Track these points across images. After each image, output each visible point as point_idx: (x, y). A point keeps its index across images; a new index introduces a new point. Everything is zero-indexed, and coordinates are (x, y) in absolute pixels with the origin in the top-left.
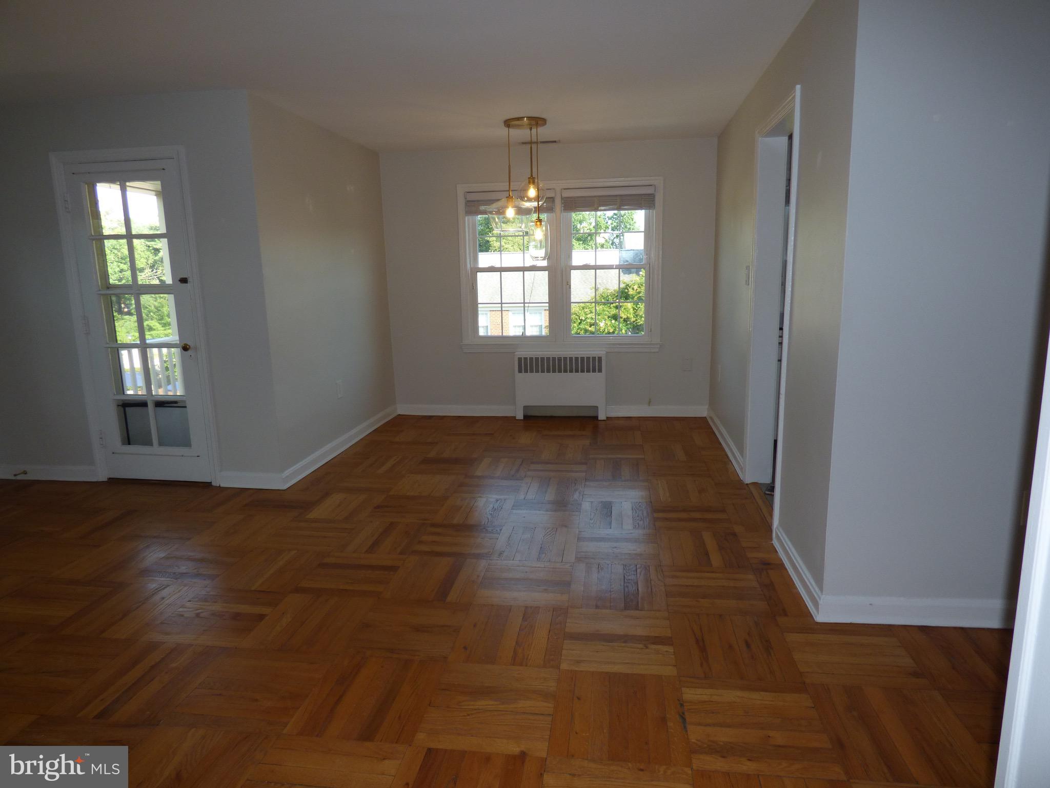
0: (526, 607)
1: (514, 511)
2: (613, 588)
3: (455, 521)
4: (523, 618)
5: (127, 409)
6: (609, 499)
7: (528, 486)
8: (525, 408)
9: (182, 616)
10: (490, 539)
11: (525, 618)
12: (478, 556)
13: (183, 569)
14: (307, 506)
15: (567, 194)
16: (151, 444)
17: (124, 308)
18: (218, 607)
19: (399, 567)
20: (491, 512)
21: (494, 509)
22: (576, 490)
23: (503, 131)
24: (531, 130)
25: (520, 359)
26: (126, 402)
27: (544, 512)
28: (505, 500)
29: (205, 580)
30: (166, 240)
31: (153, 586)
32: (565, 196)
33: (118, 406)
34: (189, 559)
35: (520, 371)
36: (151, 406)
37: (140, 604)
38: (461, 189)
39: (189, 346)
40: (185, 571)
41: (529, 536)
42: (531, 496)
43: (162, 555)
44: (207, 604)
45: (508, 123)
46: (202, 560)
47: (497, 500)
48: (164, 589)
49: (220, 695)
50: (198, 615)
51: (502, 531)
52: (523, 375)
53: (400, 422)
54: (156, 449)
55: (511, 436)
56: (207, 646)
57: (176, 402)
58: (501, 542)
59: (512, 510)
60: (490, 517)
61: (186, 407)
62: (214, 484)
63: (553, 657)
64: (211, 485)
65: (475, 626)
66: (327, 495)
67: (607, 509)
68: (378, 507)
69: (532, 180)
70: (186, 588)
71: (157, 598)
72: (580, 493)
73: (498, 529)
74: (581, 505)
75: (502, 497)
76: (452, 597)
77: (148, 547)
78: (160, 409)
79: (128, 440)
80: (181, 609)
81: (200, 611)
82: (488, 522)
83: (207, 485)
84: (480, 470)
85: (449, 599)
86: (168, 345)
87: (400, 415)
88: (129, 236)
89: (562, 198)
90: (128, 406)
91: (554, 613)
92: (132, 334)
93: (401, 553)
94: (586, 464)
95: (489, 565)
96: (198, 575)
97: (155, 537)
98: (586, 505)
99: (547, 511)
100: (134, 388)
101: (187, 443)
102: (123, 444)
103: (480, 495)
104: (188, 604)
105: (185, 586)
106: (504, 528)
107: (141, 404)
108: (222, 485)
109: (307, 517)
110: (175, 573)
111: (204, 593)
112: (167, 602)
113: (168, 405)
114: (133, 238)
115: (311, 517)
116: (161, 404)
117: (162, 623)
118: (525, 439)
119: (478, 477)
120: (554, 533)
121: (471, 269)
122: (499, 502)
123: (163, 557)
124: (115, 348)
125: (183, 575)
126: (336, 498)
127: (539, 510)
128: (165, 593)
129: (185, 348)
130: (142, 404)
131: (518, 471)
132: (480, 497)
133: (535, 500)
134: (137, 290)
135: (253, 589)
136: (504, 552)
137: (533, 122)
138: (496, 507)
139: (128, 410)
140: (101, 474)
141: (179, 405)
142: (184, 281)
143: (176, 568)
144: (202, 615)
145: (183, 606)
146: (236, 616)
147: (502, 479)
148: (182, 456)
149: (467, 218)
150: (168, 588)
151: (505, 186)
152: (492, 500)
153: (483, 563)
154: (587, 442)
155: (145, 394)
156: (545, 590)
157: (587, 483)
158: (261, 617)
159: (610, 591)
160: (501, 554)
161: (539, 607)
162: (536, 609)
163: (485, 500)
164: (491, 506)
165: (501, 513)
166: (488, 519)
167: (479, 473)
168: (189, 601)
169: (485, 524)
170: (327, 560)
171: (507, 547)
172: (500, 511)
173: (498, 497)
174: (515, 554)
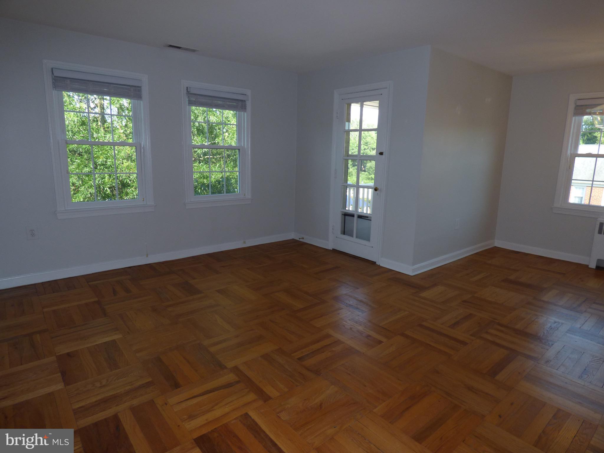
0: (559, 409)
1: (568, 335)
3: (517, 327)
5: (346, 217)
7: (586, 320)
8: (599, 261)
9: (344, 326)
10: (542, 348)
11: (555, 417)
12: (528, 357)
13: (351, 303)
14: (421, 288)
16: (352, 236)
17: (363, 168)
18: (361, 328)
19: (468, 344)
20: (547, 329)
21: (551, 328)
25: (601, 224)
26: (346, 213)
27: (595, 343)
28: (562, 324)
29: (359, 312)
30: (376, 132)
31: (336, 306)
33: (342, 214)
34: (355, 299)
35: (600, 232)
36: (356, 216)
37: (329, 313)
38: (572, 98)
39: (378, 189)
40: (351, 304)
41: (576, 357)
42: (586, 327)
44: (357, 325)
46: (361, 301)
47: (555, 322)
48: (340, 310)
49: (350, 374)
50: (351, 329)
51: (553, 346)
52: (602, 235)
53: (495, 251)
54: (354, 239)
55: (580, 278)
56: (351, 346)
57: (367, 217)
58: (551, 353)
59: (566, 332)
60: (546, 332)
61: (371, 220)
62: (377, 263)
64: (376, 264)
65: (512, 404)
66: (435, 285)
68: (464, 301)
70: (349, 313)
73: (551, 343)
75: (560, 321)
76: (500, 377)
77: (341, 286)
78: (360, 220)
79: (344, 232)
81: (353, 327)
82: (544, 335)
83: (374, 263)
84: (548, 296)
85: (497, 377)
86: (368, 187)
87: (496, 247)
88: (361, 130)
90: (347, 215)
91: (583, 424)
92: (364, 181)
93: (471, 335)
95: (535, 366)
96: (357, 308)
97: (344, 283)
99: (598, 343)
101: (368, 239)
102: (341, 234)
103: (541, 314)
104: (348, 322)
105: (350, 311)
106: (556, 344)
108: (381, 265)
109: (420, 295)
110: (347, 304)
111: (357, 318)
113: (363, 218)
114: (362, 131)
115: (423, 296)
116: (360, 217)
118: (593, 283)
119: (543, 301)
120: (601, 362)
121: (571, 153)
122: (556, 324)
123: (346, 293)
124: (346, 186)
125: (350, 306)
126: (440, 289)
127: (591, 340)
129: (376, 190)
130: (352, 215)
131: (580, 306)
132: (542, 316)
133: (589, 331)
134: (360, 158)
135: (380, 325)
136: (551, 361)
138: (553, 326)
140: (330, 246)
141: (369, 219)
142: (381, 154)
143: (348, 301)
144: (353, 329)
145: (346, 322)
146: (368, 336)
147: (564, 308)
148: (365, 245)
149: (574, 118)
152: (551, 320)
153: (531, 363)
155: (354, 210)
156: (580, 402)
158: (380, 342)
160: (548, 362)
161: (571, 414)
162: (568, 414)
163: (545, 319)
164: (549, 325)
165: (556, 332)
166: (544, 333)
167: (545, 298)
168: (349, 320)
169: (539, 335)
170: (424, 323)
171: (555, 358)
172: (556, 330)
173: (557, 320)
174: (560, 366)
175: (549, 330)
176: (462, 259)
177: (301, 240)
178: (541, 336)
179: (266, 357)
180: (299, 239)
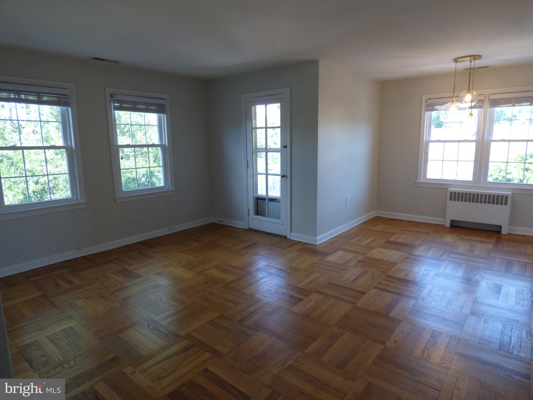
0: (434, 331)
1: (435, 278)
2: (493, 335)
3: (400, 276)
4: (431, 336)
6: (500, 283)
7: (446, 266)
8: (452, 221)
9: (271, 291)
10: (419, 290)
11: (432, 337)
12: (410, 297)
13: (272, 271)
14: (325, 254)
15: (492, 97)
16: (265, 216)
18: (284, 291)
19: (366, 293)
20: (421, 275)
21: (423, 274)
22: (477, 274)
23: (453, 65)
24: (471, 62)
25: (451, 193)
26: (258, 197)
27: (454, 282)
28: (431, 270)
29: (280, 278)
30: (280, 129)
31: (261, 276)
32: (491, 99)
33: (255, 198)
34: (275, 268)
35: (451, 199)
36: (267, 200)
37: (256, 282)
38: (424, 98)
40: (273, 272)
41: (442, 293)
42: (447, 271)
43: (265, 264)
44: (280, 288)
45: (456, 60)
46: (280, 269)
47: (426, 270)
49: (282, 327)
50: (276, 292)
51: (426, 287)
52: (453, 202)
53: (377, 220)
54: (267, 218)
55: (440, 236)
56: (279, 306)
57: (277, 200)
58: (425, 293)
59: (434, 276)
60: (420, 278)
61: (280, 202)
63: (446, 362)
64: (287, 238)
65: (402, 332)
66: (336, 250)
67: (498, 289)
68: (360, 261)
69: (469, 91)
70: (273, 280)
71: (262, 281)
72: (480, 276)
73: (424, 286)
74: (479, 282)
75: (429, 269)
76: (392, 314)
77: (260, 259)
78: (271, 202)
79: (257, 213)
80: (270, 288)
82: (419, 280)
83: (285, 237)
84: (419, 251)
85: (390, 315)
86: (276, 175)
87: (377, 216)
88: (266, 128)
89: (489, 100)
91: (451, 339)
93: (368, 286)
94: (487, 259)
95: (415, 303)
96: (278, 275)
97: (263, 256)
98: (483, 284)
99: (456, 282)
100: (261, 192)
101: (279, 218)
102: (255, 215)
103: (415, 265)
104: (273, 287)
105: (273, 278)
106: (427, 286)
107: (263, 199)
108: (291, 238)
109: (326, 259)
110: (269, 272)
111: (279, 283)
112: (266, 284)
113: (273, 200)
114: (268, 128)
115: (327, 260)
116: (271, 200)
117: (263, 292)
118: (449, 238)
119: (416, 255)
120: (459, 295)
121: (426, 141)
122: (427, 271)
123: (266, 265)
124: (256, 175)
125: (272, 274)
126: (340, 253)
127: (451, 280)
128: (265, 280)
129: (283, 176)
131: (441, 256)
132: (416, 266)
133: (449, 274)
134: (267, 150)
135: (298, 286)
136: (425, 298)
137: (473, 58)
138: (424, 273)
139: (259, 201)
140: (246, 226)
141: (277, 201)
142: (285, 147)
143: (270, 270)
144: (278, 292)
145: (271, 287)
146: (291, 296)
147: (431, 259)
148: (277, 223)
149: (426, 113)
150: (266, 278)
151: (451, 94)
152: (423, 269)
153: (412, 302)
154: (491, 246)
155: (266, 195)
156: (447, 325)
157: (486, 271)
158: (301, 300)
159: (491, 337)
160: (423, 299)
161: (442, 333)
162: (440, 334)
163: (418, 268)
164: (422, 272)
165: (427, 277)
166: (419, 279)
167: (417, 253)
168: (274, 285)
169: (416, 281)
170: (332, 282)
171: (428, 296)
172: (427, 276)
173: (427, 268)
174: (432, 301)
175: (422, 276)
176: (353, 228)
177: (220, 223)
178: (417, 281)
179: (212, 323)
180: (219, 222)
